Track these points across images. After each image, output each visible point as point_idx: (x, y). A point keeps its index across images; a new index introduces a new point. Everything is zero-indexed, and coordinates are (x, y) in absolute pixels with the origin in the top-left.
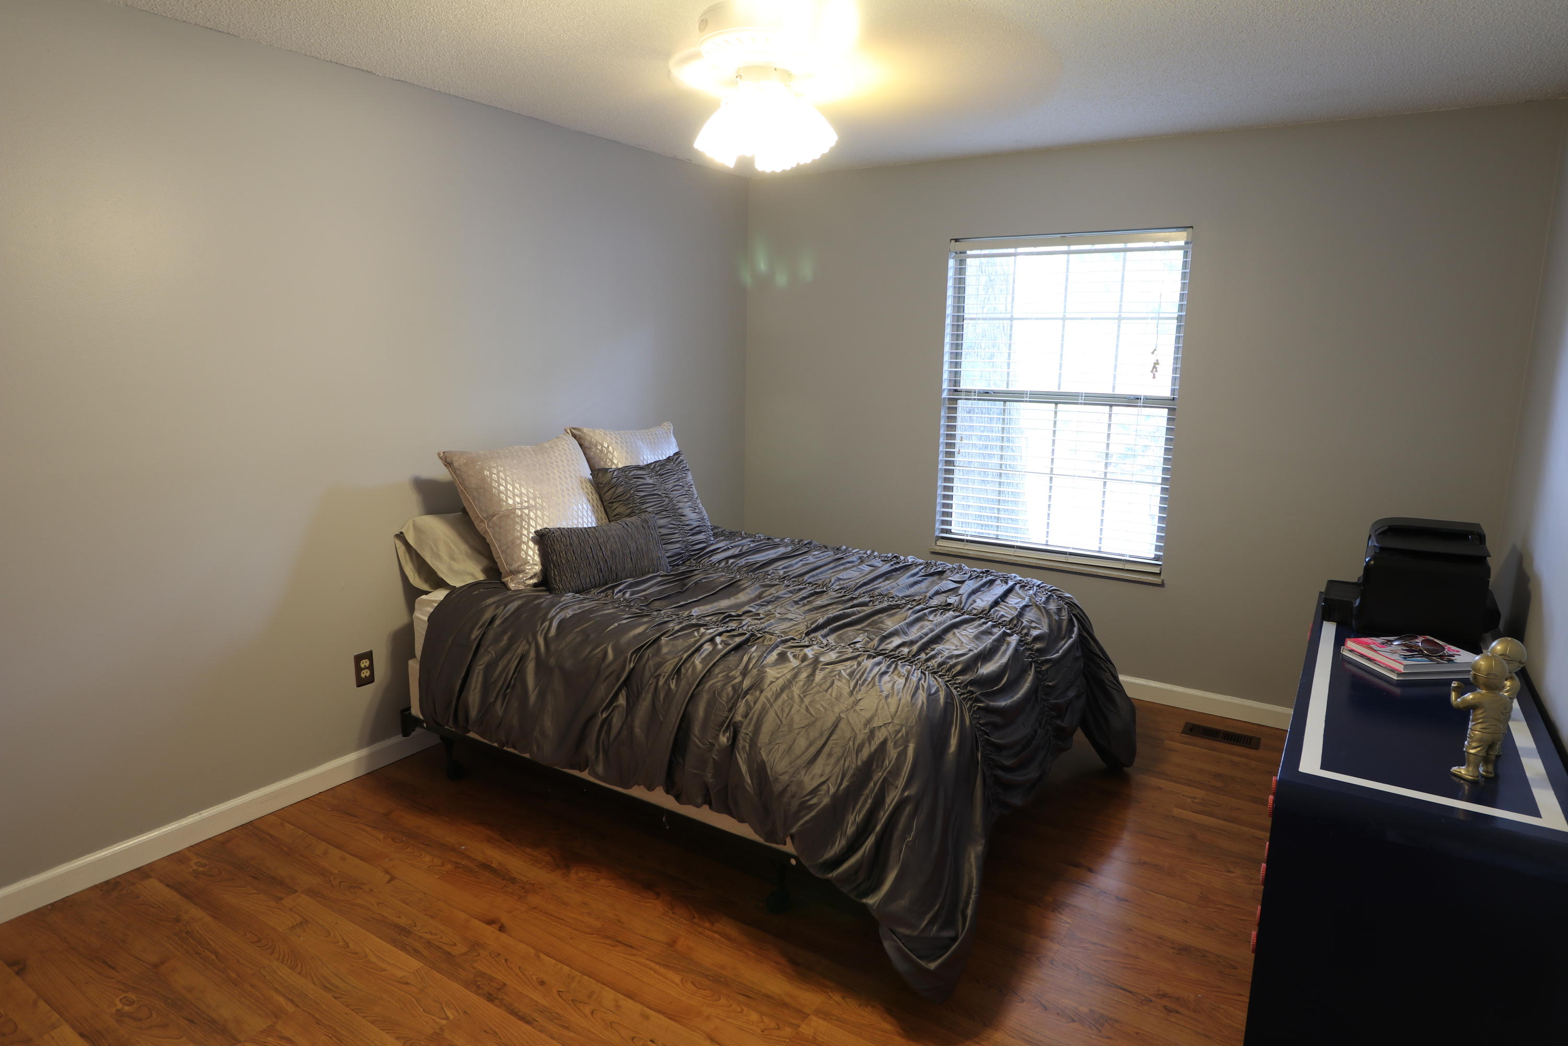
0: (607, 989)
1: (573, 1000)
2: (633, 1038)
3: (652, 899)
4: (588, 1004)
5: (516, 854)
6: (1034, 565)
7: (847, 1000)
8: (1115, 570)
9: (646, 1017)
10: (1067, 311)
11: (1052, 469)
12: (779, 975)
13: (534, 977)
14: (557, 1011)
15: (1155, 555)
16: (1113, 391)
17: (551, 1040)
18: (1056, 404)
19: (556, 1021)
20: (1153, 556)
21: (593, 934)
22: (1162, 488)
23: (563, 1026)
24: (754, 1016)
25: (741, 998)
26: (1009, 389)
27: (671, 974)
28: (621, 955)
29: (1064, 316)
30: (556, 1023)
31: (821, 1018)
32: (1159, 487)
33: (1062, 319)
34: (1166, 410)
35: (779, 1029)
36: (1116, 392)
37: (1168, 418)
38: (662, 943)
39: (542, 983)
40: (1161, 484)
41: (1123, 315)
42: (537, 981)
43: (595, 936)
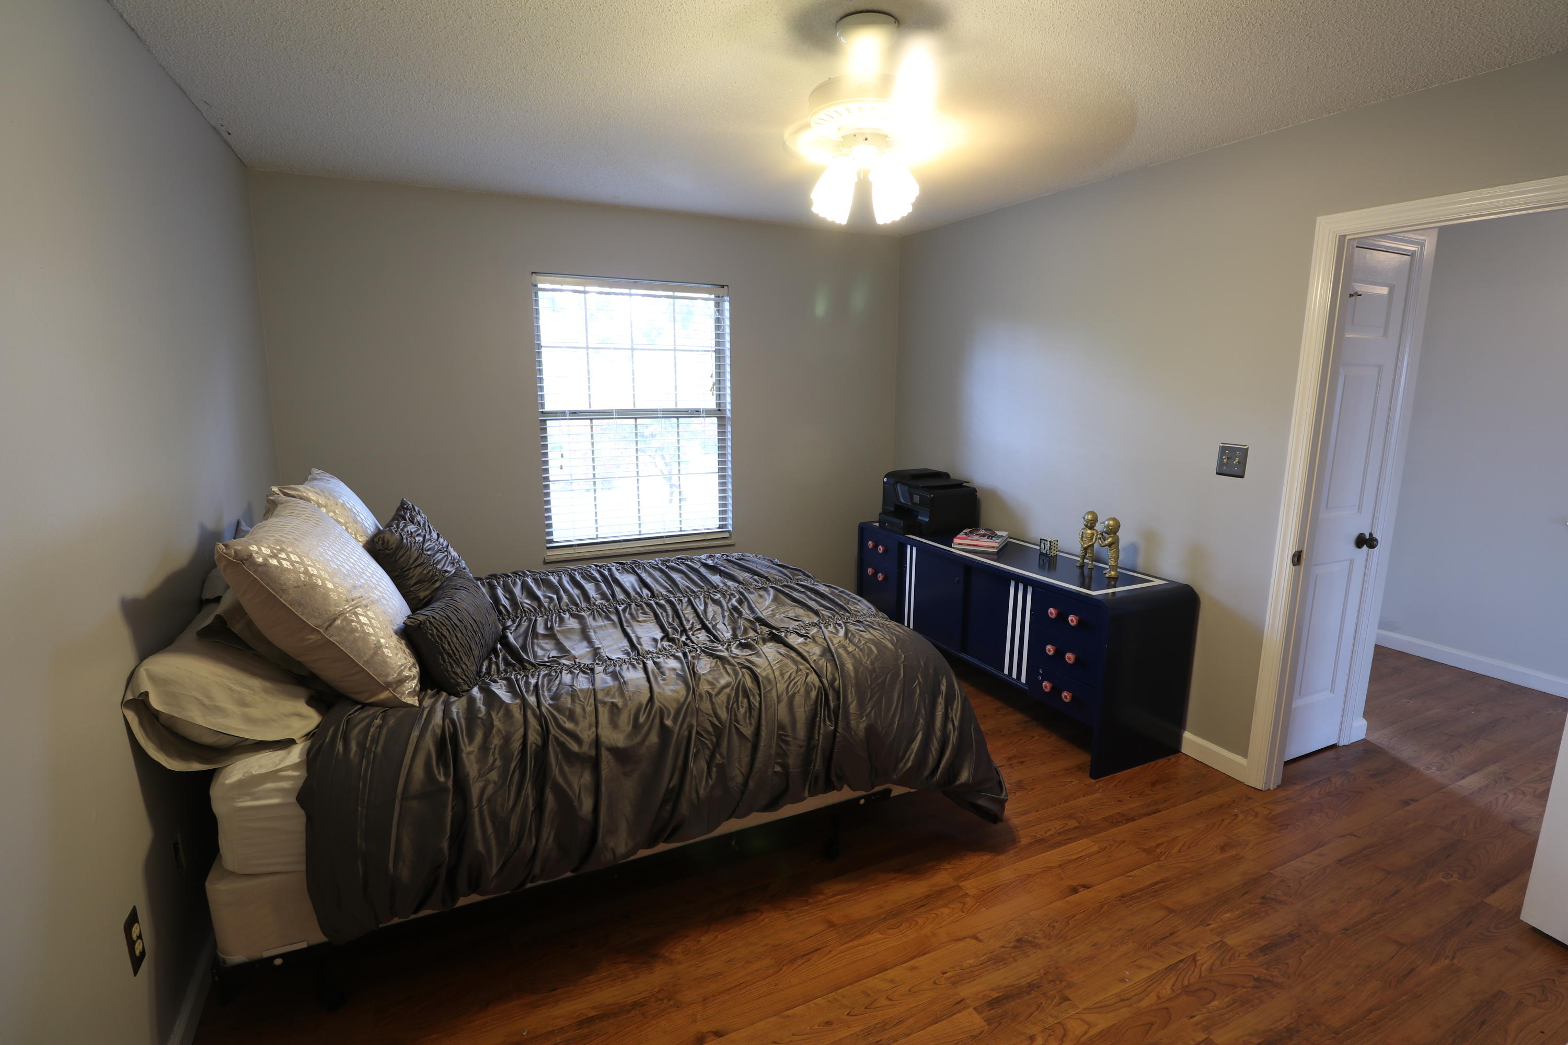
0: (865, 981)
1: (866, 1008)
2: (935, 983)
3: (760, 916)
4: (876, 1000)
5: (587, 990)
6: (643, 552)
7: (951, 863)
8: (700, 542)
9: (914, 968)
10: (634, 343)
11: (638, 472)
12: (908, 883)
13: (816, 1027)
14: (875, 1023)
15: (720, 525)
16: (676, 406)
17: (910, 1037)
18: (636, 419)
19: (887, 1027)
20: (718, 526)
21: (782, 968)
22: (719, 475)
23: (897, 1024)
24: (946, 911)
25: (922, 910)
26: (592, 409)
27: (870, 937)
28: (824, 959)
29: (632, 347)
30: (890, 1028)
31: (964, 880)
32: (717, 475)
33: (631, 349)
34: (716, 419)
35: (965, 904)
36: (678, 407)
37: (718, 424)
38: (826, 930)
39: (829, 1023)
40: (719, 472)
41: (677, 348)
42: (824, 1026)
43: (784, 968)
